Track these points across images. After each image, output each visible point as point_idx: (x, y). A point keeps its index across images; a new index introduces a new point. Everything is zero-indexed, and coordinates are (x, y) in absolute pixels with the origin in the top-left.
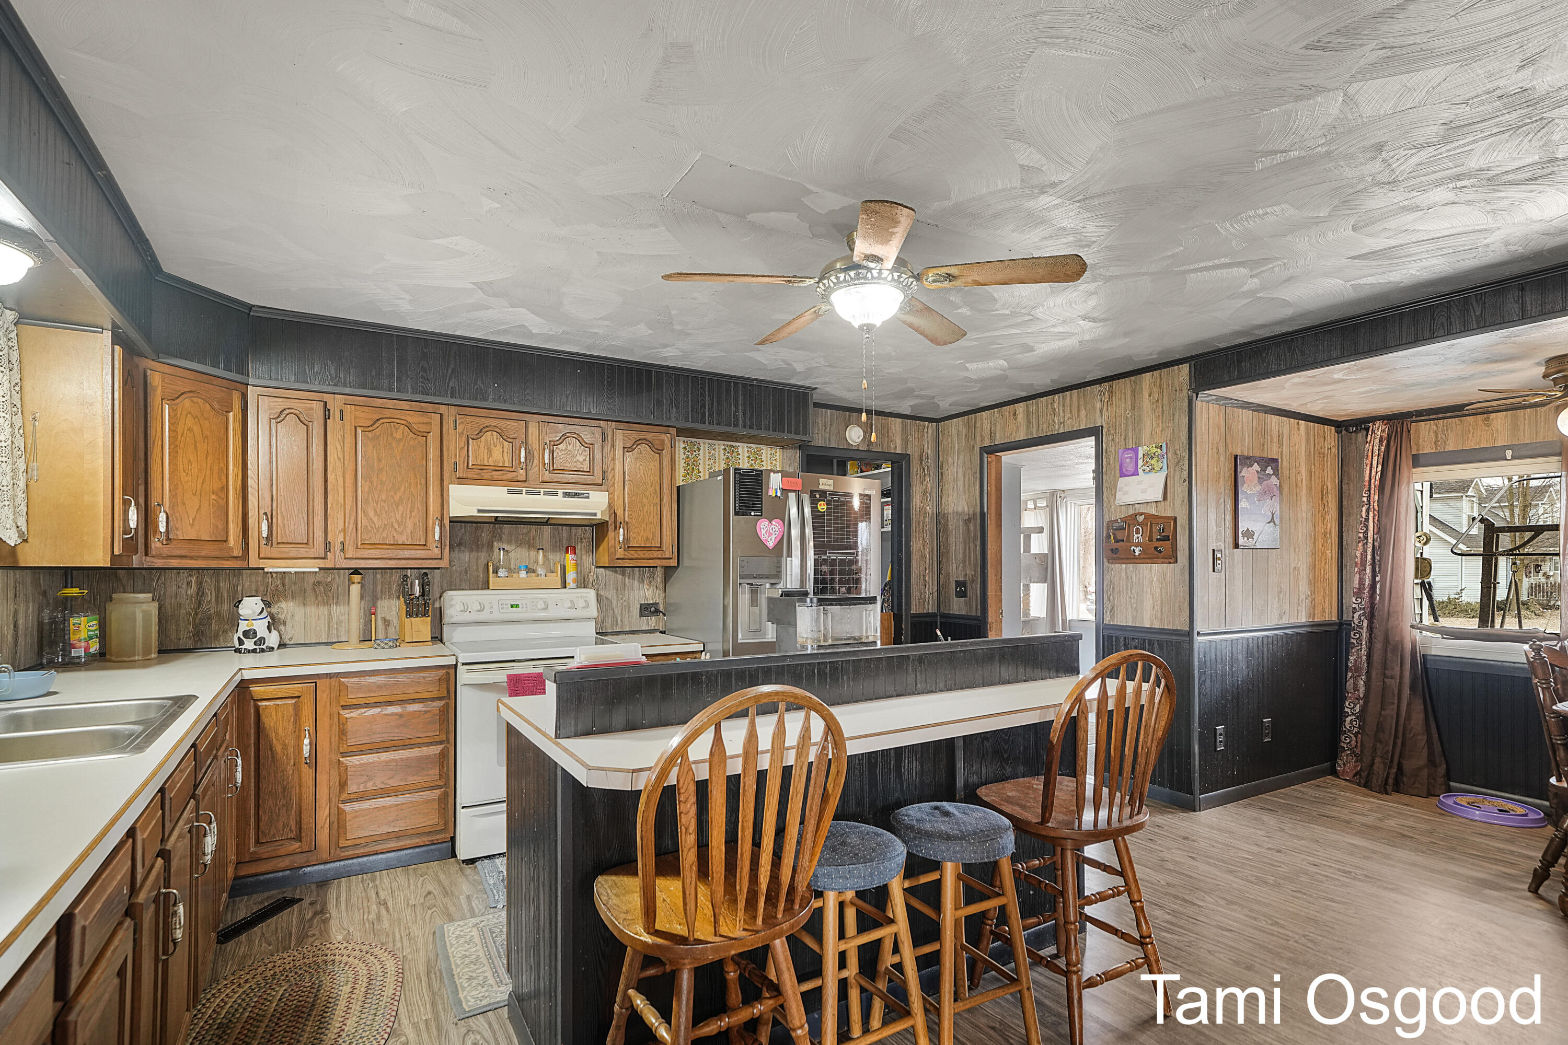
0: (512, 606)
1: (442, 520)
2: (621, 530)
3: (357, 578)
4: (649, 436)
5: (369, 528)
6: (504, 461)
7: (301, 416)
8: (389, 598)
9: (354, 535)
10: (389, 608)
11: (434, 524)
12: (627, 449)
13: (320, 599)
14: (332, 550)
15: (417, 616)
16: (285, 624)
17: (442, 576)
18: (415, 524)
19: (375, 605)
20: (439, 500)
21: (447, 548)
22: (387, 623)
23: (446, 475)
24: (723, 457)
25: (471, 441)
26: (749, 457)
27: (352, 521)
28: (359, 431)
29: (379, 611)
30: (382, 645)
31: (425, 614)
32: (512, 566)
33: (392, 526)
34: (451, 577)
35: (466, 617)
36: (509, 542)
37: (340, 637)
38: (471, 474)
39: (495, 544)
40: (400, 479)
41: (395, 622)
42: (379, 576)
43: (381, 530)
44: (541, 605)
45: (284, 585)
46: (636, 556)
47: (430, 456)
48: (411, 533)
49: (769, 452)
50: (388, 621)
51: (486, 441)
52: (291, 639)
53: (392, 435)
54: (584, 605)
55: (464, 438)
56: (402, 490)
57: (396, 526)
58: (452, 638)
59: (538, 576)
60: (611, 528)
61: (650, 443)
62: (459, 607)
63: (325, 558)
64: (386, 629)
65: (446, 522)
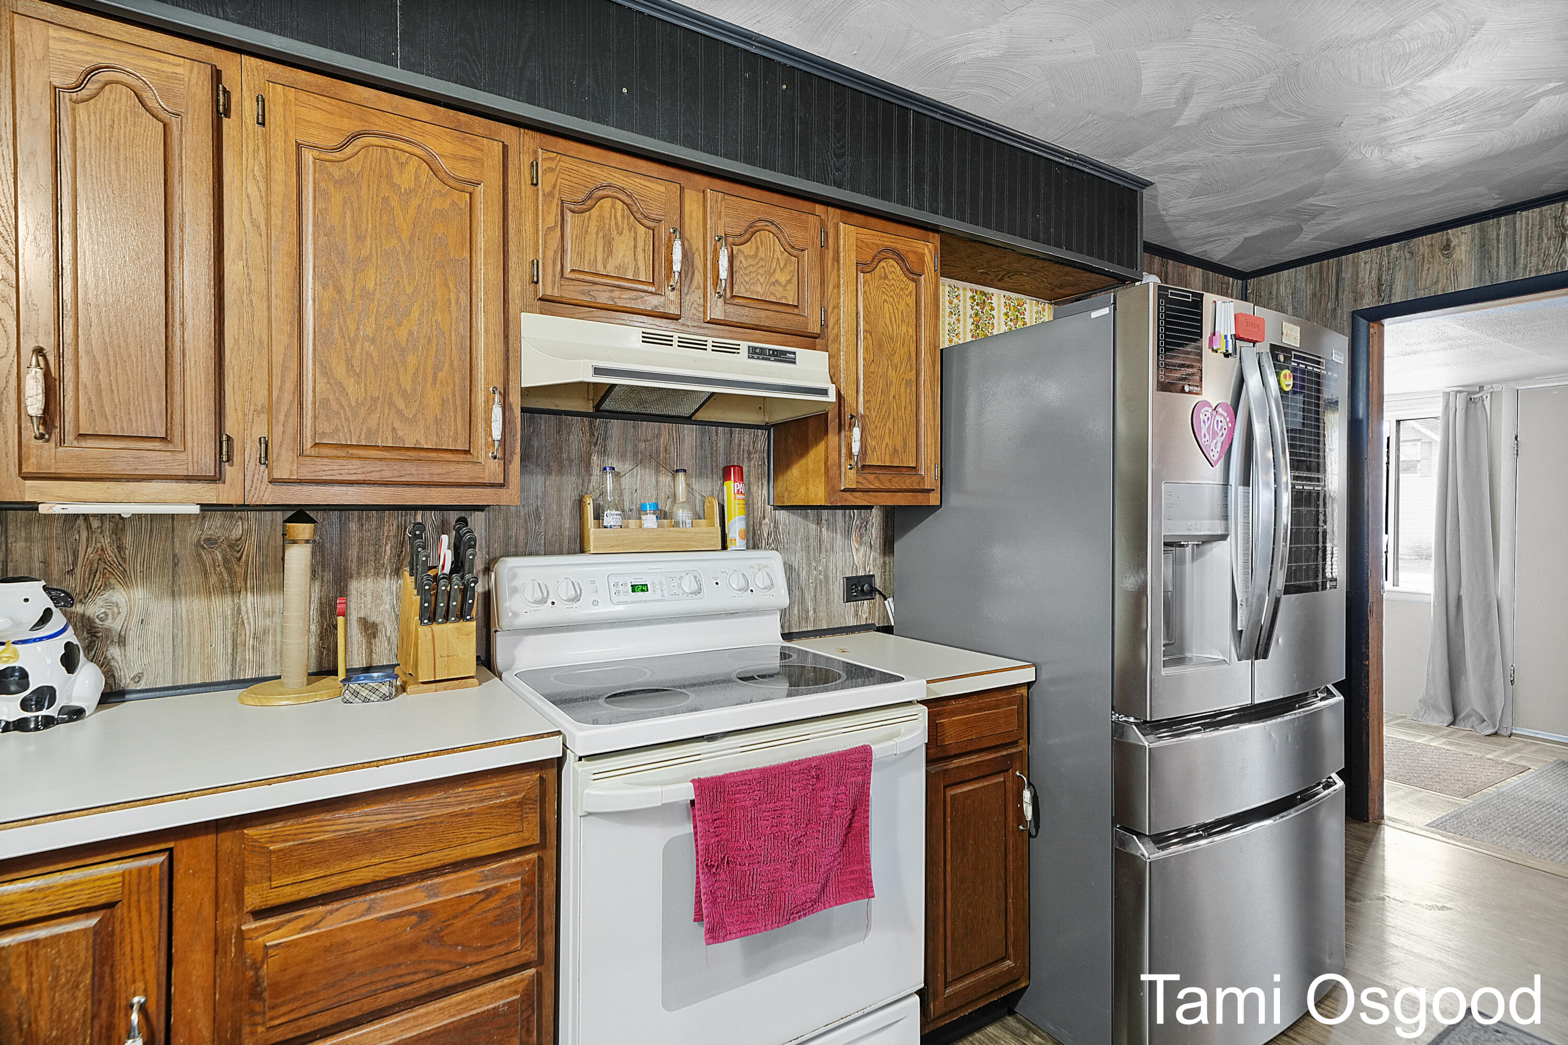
0: (634, 588)
1: (505, 395)
2: (856, 432)
3: (303, 530)
4: (901, 244)
5: (335, 406)
6: (637, 269)
7: (147, 95)
8: (377, 574)
9: (293, 420)
10: (377, 597)
11: (488, 402)
12: (863, 267)
13: (213, 579)
14: (237, 458)
15: (446, 618)
16: (122, 641)
17: (489, 525)
18: (444, 402)
19: (343, 591)
20: (500, 346)
21: (517, 459)
22: (370, 629)
23: (515, 288)
24: (970, 312)
25: (569, 215)
26: (1006, 314)
27: (290, 386)
28: (308, 156)
29: (353, 605)
30: (365, 693)
31: (462, 615)
32: (627, 505)
33: (391, 404)
34: (507, 527)
35: (545, 615)
36: (622, 457)
37: (261, 666)
38: (572, 292)
39: (595, 458)
40: (409, 290)
41: (389, 628)
42: (353, 526)
43: (363, 411)
44: (688, 585)
45: (120, 548)
46: (877, 485)
47: (481, 242)
48: (436, 421)
49: (1035, 309)
50: (374, 626)
51: (601, 217)
52: (138, 678)
53: (389, 176)
54: (767, 582)
55: (555, 208)
56: (415, 314)
57: (401, 404)
58: (513, 660)
59: (677, 524)
60: (833, 425)
61: (900, 257)
62: (532, 593)
63: (217, 478)
64: (369, 643)
65: (515, 400)
